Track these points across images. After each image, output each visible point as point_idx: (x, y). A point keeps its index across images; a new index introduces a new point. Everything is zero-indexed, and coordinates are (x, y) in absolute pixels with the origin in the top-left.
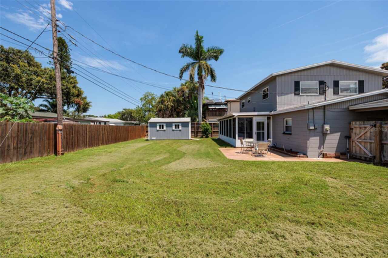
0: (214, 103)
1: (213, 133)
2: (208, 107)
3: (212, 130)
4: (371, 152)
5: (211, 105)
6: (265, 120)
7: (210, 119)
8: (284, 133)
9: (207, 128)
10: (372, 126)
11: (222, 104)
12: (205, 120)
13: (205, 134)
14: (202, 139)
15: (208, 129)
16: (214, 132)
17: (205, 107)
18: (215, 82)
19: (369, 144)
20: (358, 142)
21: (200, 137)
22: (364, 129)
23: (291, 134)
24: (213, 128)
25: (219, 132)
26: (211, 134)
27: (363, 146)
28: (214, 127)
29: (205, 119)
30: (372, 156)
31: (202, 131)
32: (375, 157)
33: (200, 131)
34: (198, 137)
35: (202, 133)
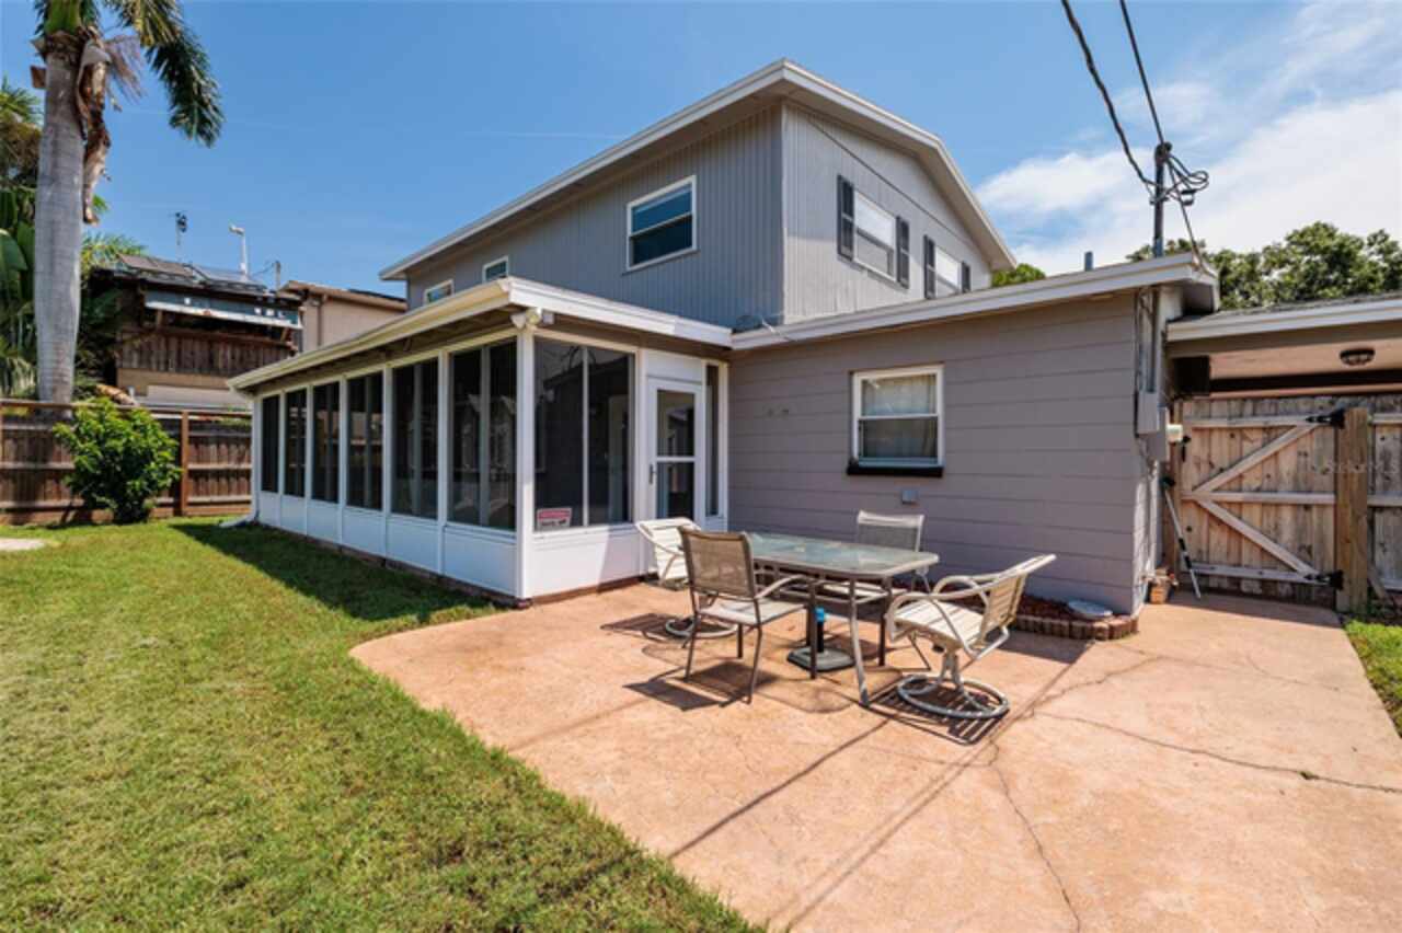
0: (195, 283)
1: (188, 484)
2: (140, 299)
3: (178, 461)
4: (1305, 552)
5: (176, 291)
6: (700, 383)
7: (152, 390)
8: (854, 470)
9: (128, 450)
10: (1320, 419)
11: (264, 303)
12: (113, 391)
13: (117, 491)
14: (79, 536)
15: (147, 456)
16: (194, 474)
17: (115, 299)
18: (209, 138)
19: (1287, 515)
20: (1219, 503)
21: (57, 517)
22: (1258, 436)
23: (937, 473)
24: (187, 448)
25: (256, 479)
26: (175, 490)
27: (1252, 526)
28: (195, 441)
29: (112, 382)
30: (1315, 572)
31: (79, 470)
32: (1337, 579)
33: (58, 475)
34: (39, 517)
35: (76, 489)
